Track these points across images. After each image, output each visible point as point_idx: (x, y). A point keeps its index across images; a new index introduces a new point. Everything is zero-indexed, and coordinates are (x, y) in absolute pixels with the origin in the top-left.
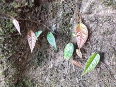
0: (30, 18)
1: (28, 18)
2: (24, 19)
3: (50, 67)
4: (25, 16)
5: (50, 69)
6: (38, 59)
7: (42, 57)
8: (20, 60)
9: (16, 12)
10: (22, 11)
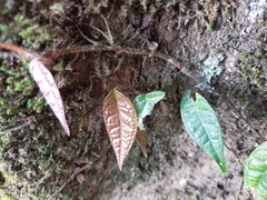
0: (110, 39)
1: (101, 38)
2: (84, 49)
3: (175, 185)
4: (88, 31)
5: (178, 191)
6: (140, 166)
7: (152, 159)
8: (81, 179)
9: (42, 22)
10: (75, 11)
